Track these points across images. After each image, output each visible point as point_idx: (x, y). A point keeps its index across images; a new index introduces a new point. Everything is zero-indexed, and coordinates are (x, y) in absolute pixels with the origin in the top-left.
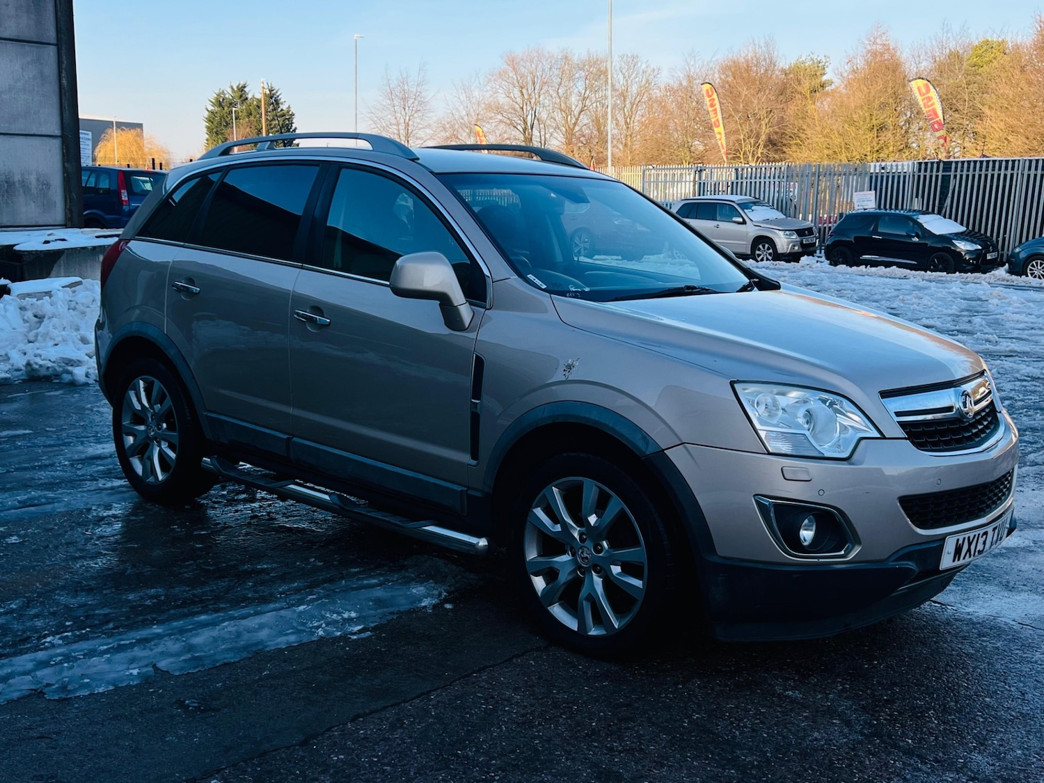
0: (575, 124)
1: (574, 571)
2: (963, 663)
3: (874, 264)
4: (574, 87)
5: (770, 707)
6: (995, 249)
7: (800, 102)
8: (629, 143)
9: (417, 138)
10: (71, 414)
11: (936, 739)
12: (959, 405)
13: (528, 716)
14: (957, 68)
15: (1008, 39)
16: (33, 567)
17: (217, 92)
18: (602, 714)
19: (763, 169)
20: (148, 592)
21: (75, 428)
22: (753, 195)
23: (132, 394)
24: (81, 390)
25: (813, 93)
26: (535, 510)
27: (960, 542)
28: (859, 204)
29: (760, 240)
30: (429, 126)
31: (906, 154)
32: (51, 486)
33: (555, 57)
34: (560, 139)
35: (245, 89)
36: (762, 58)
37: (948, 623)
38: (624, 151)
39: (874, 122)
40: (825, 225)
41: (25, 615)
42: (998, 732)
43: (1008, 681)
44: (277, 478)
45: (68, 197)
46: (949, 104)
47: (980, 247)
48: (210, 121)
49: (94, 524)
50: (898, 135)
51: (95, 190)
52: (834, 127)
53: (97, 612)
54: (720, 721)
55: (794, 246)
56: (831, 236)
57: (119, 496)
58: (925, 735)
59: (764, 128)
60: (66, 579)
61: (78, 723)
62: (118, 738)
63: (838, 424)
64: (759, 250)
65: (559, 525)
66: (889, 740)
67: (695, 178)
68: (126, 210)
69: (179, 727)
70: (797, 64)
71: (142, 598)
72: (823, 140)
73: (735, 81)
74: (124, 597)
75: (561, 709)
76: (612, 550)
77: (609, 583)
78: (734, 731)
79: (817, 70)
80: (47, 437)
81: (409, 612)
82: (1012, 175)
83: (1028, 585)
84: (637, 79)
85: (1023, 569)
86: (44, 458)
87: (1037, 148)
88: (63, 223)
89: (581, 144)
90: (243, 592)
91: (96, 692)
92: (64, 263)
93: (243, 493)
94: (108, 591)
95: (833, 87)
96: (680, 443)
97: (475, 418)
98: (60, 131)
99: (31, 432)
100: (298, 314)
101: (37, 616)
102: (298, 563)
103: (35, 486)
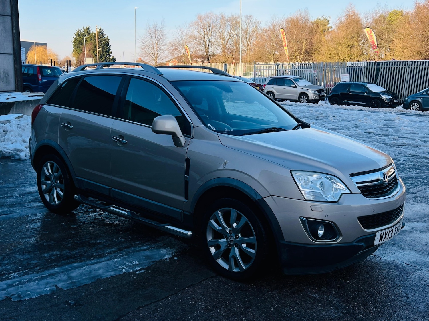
0: (226, 44)
1: (227, 246)
2: (383, 281)
3: (349, 104)
4: (226, 29)
5: (306, 302)
6: (398, 98)
7: (319, 35)
8: (249, 52)
9: (161, 50)
10: (19, 173)
11: (372, 314)
12: (382, 178)
13: (209, 306)
14: (383, 21)
15: (404, 10)
16: (5, 242)
17: (78, 30)
18: (238, 305)
19: (304, 65)
20: (53, 253)
21: (21, 179)
22: (299, 75)
23: (45, 168)
24: (23, 162)
25: (324, 32)
26: (211, 221)
27: (382, 234)
28: (342, 79)
29: (302, 94)
30: (166, 45)
31: (362, 57)
32: (12, 206)
33: (218, 16)
34: (220, 50)
35: (89, 29)
36: (303, 17)
37: (377, 264)
38: (246, 55)
39: (349, 44)
40: (329, 88)
41: (2, 263)
42: (396, 311)
43: (401, 289)
44: (106, 205)
45: (16, 79)
46: (379, 36)
47: (391, 98)
48: (75, 42)
49: (30, 223)
50: (359, 49)
51: (28, 74)
52: (332, 46)
53: (32, 262)
54: (286, 308)
55: (316, 97)
56: (331, 92)
57: (40, 210)
58: (368, 313)
59: (304, 46)
60: (19, 247)
61: (25, 312)
62: (42, 318)
63: (333, 188)
64: (302, 98)
65: (221, 227)
66: (353, 315)
67: (275, 68)
68: (41, 83)
69: (67, 313)
70: (317, 20)
71: (50, 256)
72: (328, 51)
73: (292, 27)
74: (43, 255)
75: (222, 303)
76: (242, 238)
77: (241, 250)
78: (291, 312)
79: (326, 22)
80: (10, 184)
81: (160, 261)
82: (405, 68)
83: (410, 247)
84: (252, 26)
85: (408, 240)
86: (9, 193)
87: (415, 55)
88: (14, 90)
89: (228, 52)
90: (92, 253)
91: (33, 298)
92: (15, 107)
93: (91, 208)
94: (36, 253)
95: (332, 29)
96: (270, 195)
97: (187, 183)
98: (13, 52)
99: (3, 181)
100: (113, 138)
101: (7, 264)
102: (114, 240)
103: (5, 206)
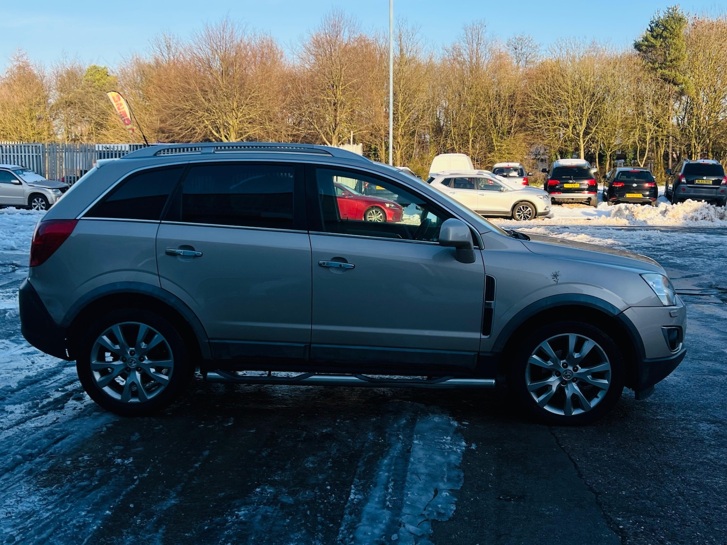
22: (20, 163)
26: (533, 356)
29: (34, 196)
64: (35, 202)
65: (549, 361)
96: (629, 307)
97: (489, 311)
100: (323, 263)
